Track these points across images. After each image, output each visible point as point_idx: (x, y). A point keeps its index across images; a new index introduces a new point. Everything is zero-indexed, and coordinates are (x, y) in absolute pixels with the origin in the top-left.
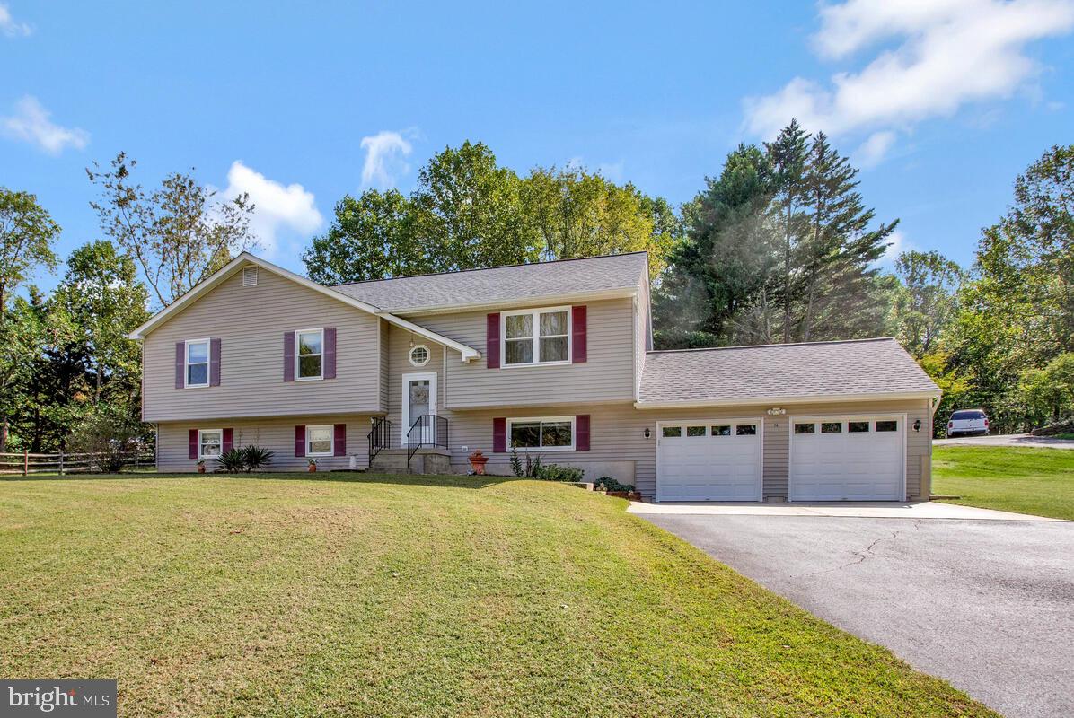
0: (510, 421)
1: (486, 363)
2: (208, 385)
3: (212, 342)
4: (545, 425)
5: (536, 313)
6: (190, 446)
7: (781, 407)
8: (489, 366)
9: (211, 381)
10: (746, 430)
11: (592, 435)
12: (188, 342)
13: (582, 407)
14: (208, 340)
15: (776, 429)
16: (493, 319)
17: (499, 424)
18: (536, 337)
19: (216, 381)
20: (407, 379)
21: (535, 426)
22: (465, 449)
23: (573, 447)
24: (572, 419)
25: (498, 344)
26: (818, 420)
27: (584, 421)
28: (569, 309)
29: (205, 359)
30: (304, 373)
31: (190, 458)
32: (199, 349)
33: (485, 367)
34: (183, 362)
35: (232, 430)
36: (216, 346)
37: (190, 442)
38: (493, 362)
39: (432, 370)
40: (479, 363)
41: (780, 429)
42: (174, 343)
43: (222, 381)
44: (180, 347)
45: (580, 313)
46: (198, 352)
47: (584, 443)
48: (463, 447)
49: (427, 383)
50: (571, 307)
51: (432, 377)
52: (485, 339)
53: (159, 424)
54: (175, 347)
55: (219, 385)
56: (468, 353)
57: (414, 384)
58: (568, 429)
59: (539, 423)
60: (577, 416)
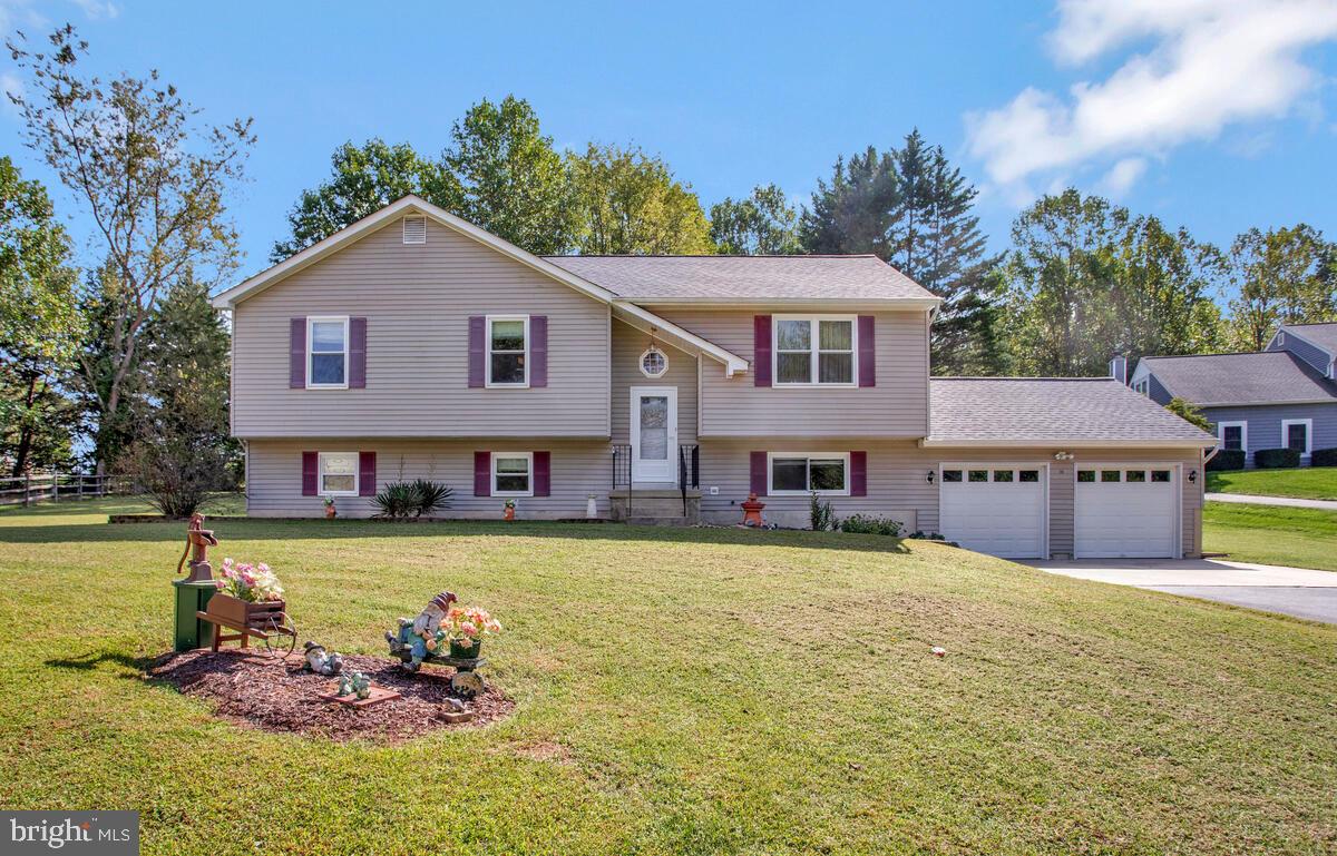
0: (771, 456)
1: (753, 380)
2: (346, 385)
3: (353, 321)
4: (814, 463)
5: (815, 321)
6: (304, 476)
7: (1068, 451)
8: (757, 384)
9: (350, 380)
10: (1029, 476)
11: (868, 477)
12: (311, 319)
13: (858, 440)
14: (345, 319)
15: (1061, 476)
16: (762, 324)
17: (758, 459)
18: (815, 350)
19: (359, 380)
20: (637, 393)
21: (800, 463)
22: (714, 491)
23: (847, 491)
24: (845, 456)
25: (769, 355)
26: (1098, 467)
27: (859, 459)
28: (854, 319)
29: (341, 346)
30: (498, 376)
31: (304, 494)
32: (329, 329)
33: (753, 385)
34: (304, 348)
35: (375, 453)
36: (359, 328)
37: (305, 470)
38: (762, 378)
39: (671, 384)
40: (745, 379)
41: (1065, 477)
42: (289, 319)
43: (367, 381)
44: (298, 326)
45: (867, 324)
46: (327, 336)
47: (860, 488)
48: (712, 488)
49: (664, 400)
50: (856, 316)
51: (671, 393)
52: (753, 347)
53: (251, 441)
54: (289, 324)
55: (363, 386)
56: (735, 365)
57: (645, 400)
58: (840, 468)
59: (805, 460)
60: (852, 453)
